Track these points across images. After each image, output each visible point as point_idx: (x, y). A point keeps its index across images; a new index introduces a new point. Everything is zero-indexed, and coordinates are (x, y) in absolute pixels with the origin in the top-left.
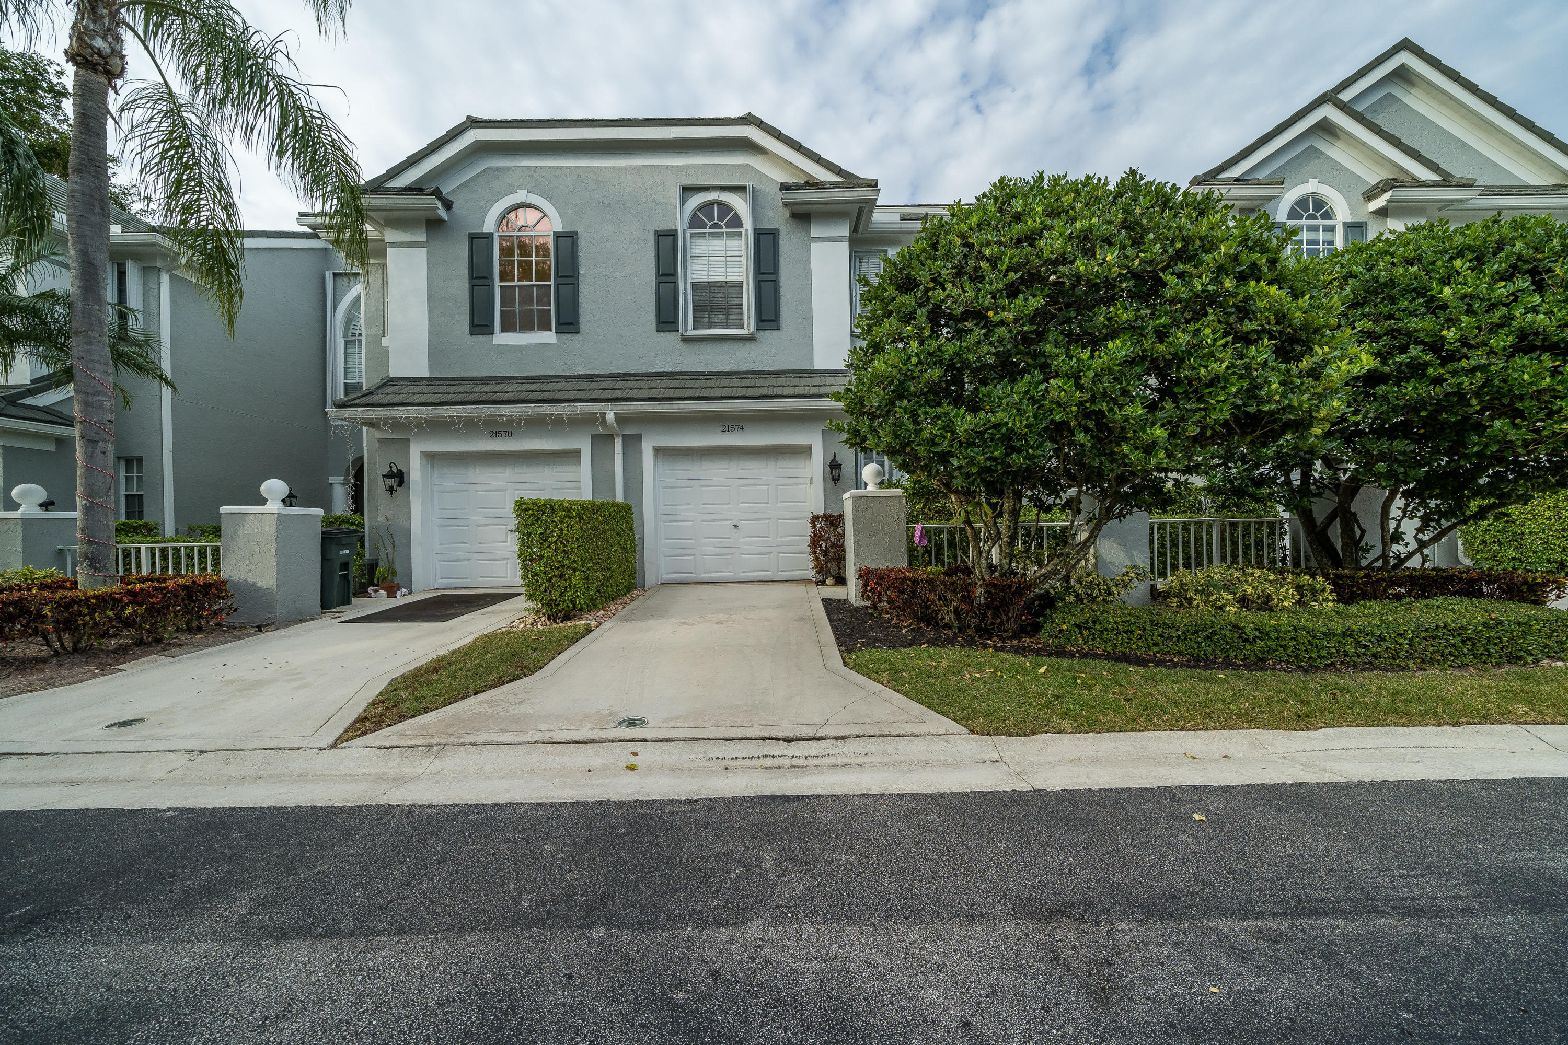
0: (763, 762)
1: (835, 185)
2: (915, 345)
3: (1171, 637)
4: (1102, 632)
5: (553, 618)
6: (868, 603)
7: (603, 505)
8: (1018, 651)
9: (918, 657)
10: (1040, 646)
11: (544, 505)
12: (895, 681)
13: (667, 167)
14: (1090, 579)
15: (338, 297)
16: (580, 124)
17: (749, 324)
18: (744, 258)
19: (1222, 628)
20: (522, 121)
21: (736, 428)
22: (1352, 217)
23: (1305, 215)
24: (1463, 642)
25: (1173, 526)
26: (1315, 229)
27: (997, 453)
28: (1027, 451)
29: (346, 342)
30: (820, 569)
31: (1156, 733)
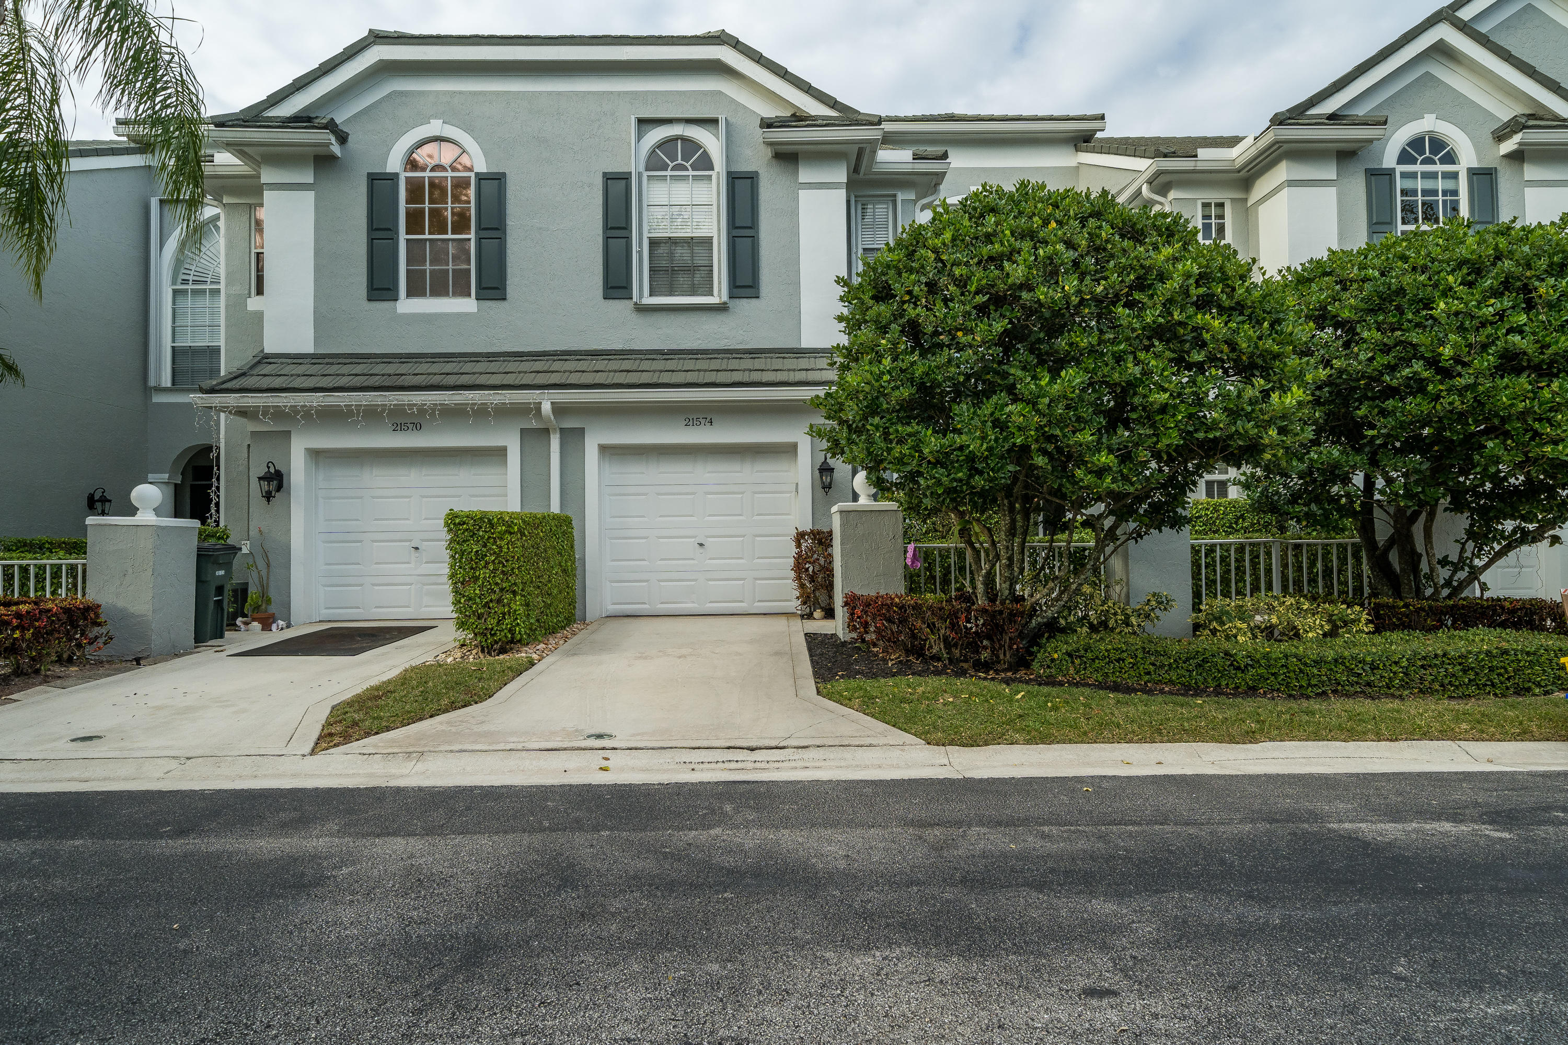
0: (727, 765)
1: (828, 123)
2: (887, 361)
3: (1162, 666)
4: (1093, 660)
5: (487, 649)
6: (854, 635)
7: (544, 518)
8: (1007, 682)
9: (896, 685)
10: (1032, 677)
11: (481, 518)
12: (868, 706)
13: (619, 93)
14: (1105, 607)
15: (165, 231)
16: (515, 41)
17: (720, 290)
18: (715, 207)
19: (1213, 656)
20: (438, 37)
21: (703, 421)
22: (1479, 161)
23: (1420, 159)
24: (1465, 671)
25: (1226, 548)
26: (1433, 176)
27: (960, 475)
28: (988, 473)
29: (175, 292)
30: (806, 599)
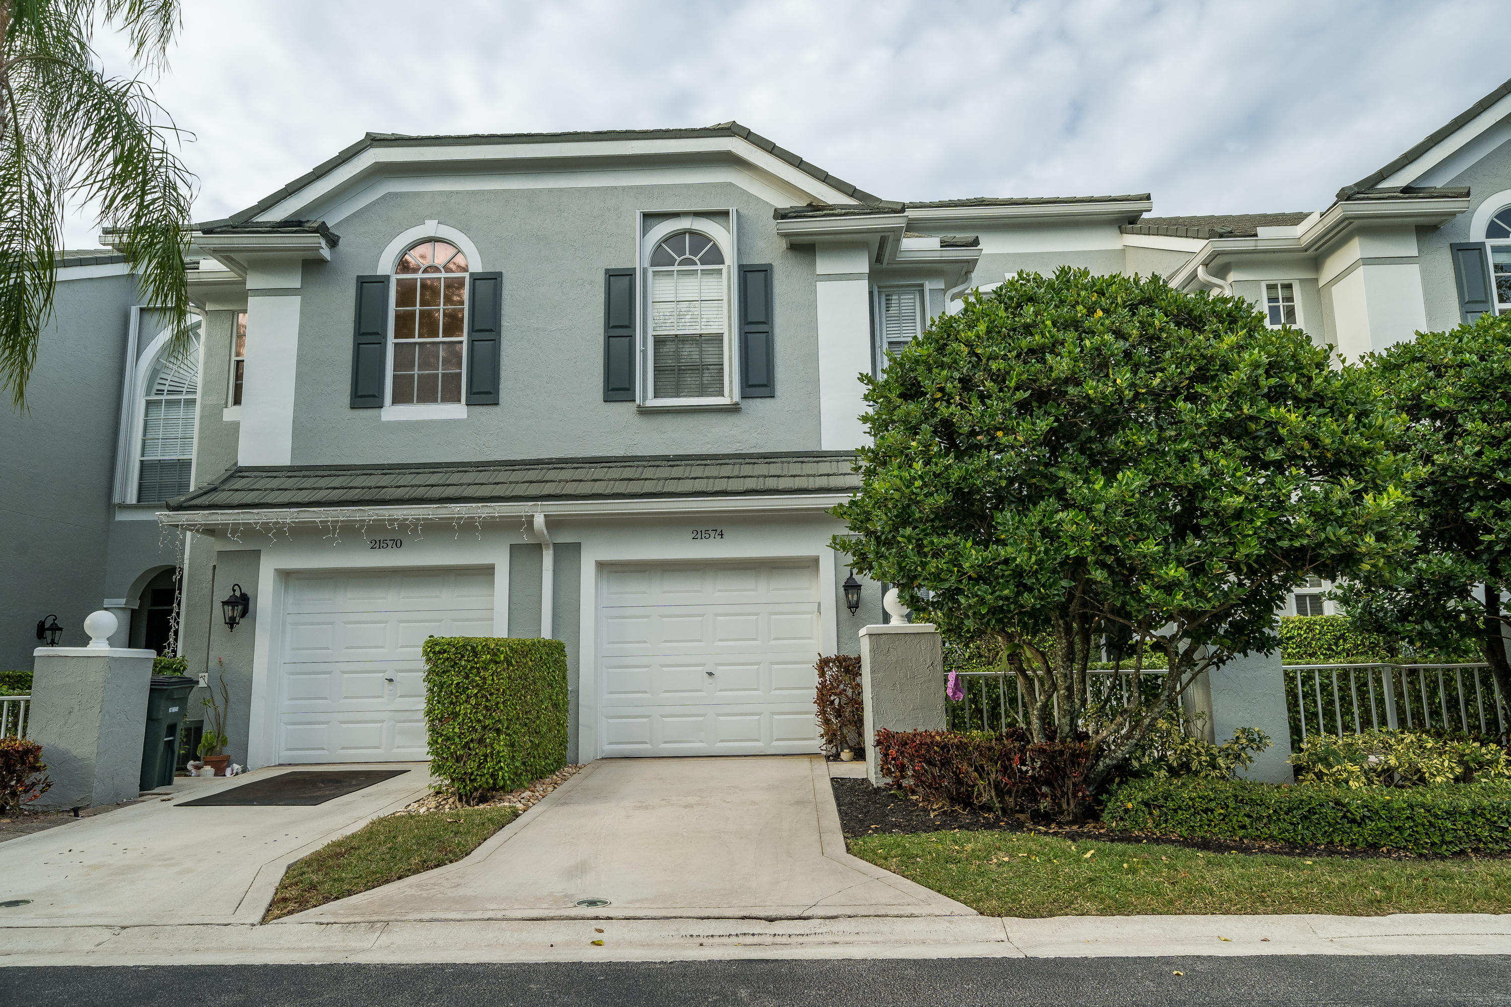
0: (741, 939)
1: (847, 210)
2: (918, 465)
3: (1260, 818)
4: (1175, 811)
5: (464, 798)
6: (889, 780)
7: (534, 645)
8: (1073, 837)
9: (940, 841)
10: (1102, 831)
11: (464, 646)
12: (907, 867)
13: (624, 188)
14: (1186, 746)
15: (144, 340)
17: (731, 390)
18: (725, 303)
19: (1321, 805)
21: (712, 533)
25: (1326, 674)
27: (1006, 592)
28: (1039, 590)
29: (149, 403)
30: (831, 737)
31: (1192, 916)
